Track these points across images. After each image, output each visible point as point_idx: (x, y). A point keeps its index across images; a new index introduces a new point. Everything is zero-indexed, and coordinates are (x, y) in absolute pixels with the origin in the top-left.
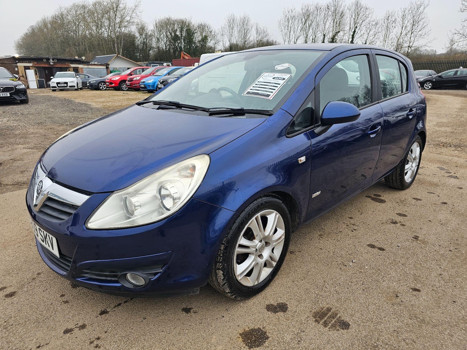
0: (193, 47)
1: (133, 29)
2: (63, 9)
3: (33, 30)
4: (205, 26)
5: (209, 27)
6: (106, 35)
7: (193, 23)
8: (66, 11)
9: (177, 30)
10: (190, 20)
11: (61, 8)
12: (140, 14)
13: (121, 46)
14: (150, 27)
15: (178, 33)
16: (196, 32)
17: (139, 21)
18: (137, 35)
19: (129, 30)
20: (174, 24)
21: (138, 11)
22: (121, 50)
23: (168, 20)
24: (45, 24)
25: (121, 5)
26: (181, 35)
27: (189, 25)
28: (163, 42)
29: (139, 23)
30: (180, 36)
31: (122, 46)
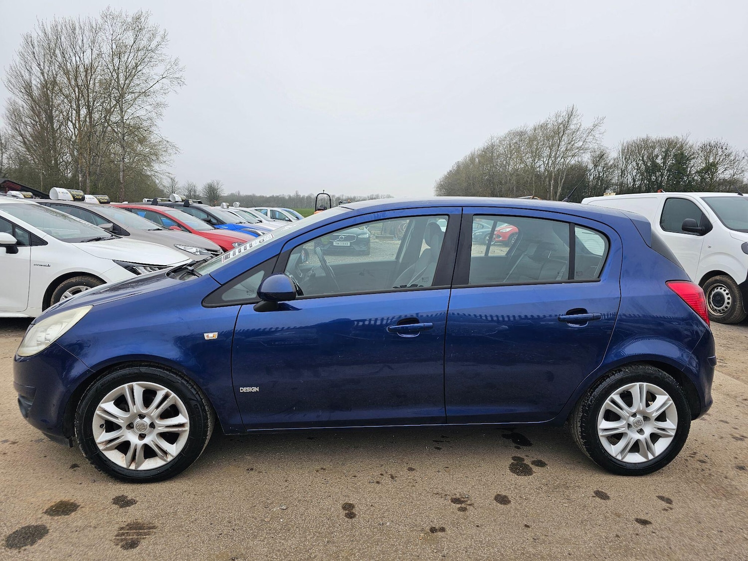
0: (685, 182)
1: (586, 159)
2: (495, 139)
3: (458, 167)
4: (716, 146)
5: (724, 148)
6: (542, 169)
7: (690, 143)
8: (498, 141)
9: (657, 156)
10: (685, 138)
11: (492, 138)
12: (601, 136)
13: (561, 182)
14: (613, 154)
15: (659, 161)
16: (694, 158)
17: (596, 147)
18: (591, 166)
19: (580, 159)
20: (653, 148)
21: (598, 132)
22: (560, 189)
23: (645, 141)
24: (472, 159)
25: (572, 127)
26: (664, 163)
27: (682, 146)
28: (629, 175)
29: (596, 150)
30: (662, 165)
31: (562, 184)
